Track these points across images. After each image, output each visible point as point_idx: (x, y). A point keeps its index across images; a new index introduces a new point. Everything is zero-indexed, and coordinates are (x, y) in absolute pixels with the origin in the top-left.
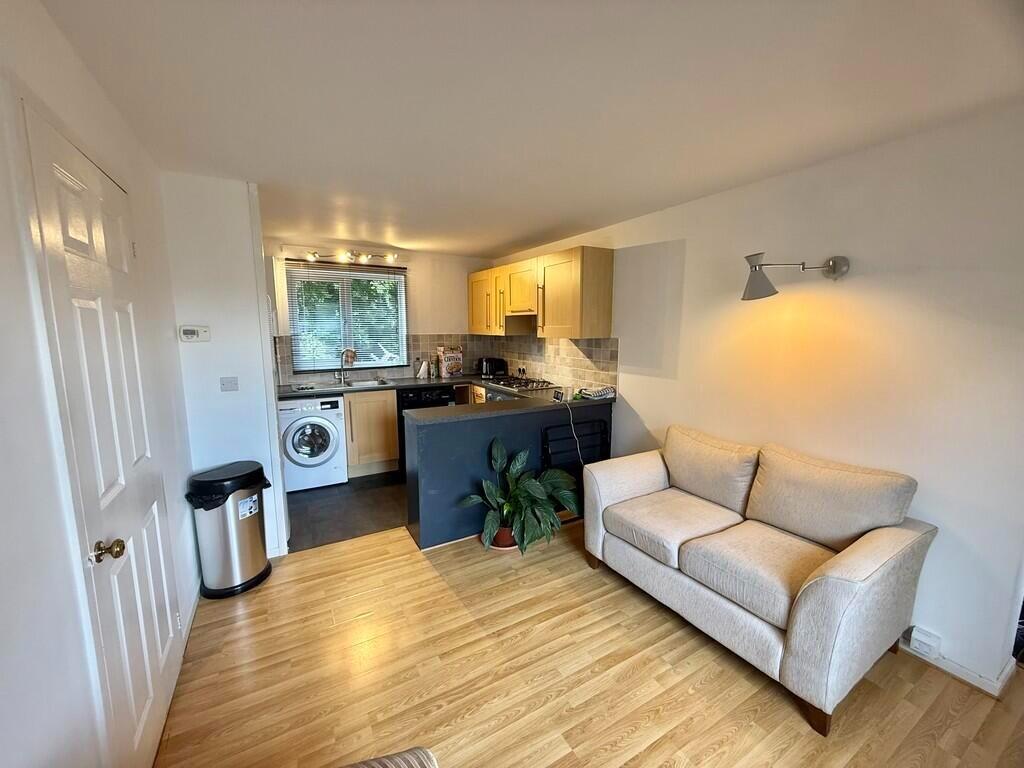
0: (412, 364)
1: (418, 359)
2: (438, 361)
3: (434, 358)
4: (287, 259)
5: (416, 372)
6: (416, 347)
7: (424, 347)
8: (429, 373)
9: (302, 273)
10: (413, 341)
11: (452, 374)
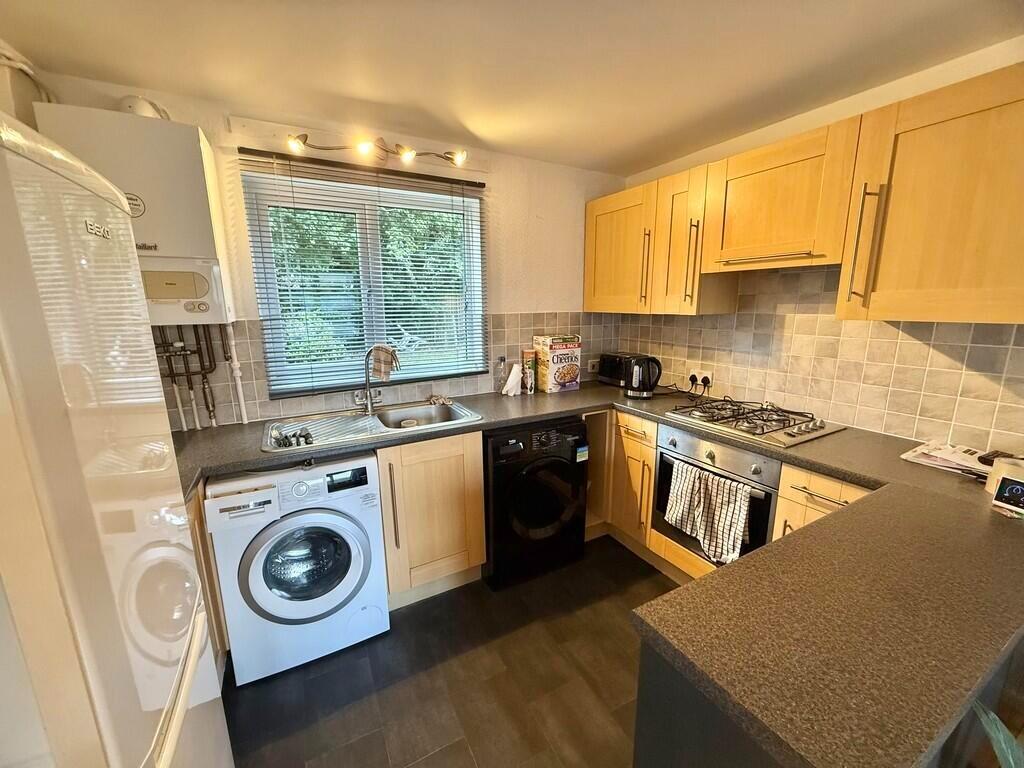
0: (491, 369)
1: (503, 359)
2: (536, 362)
3: (530, 358)
4: (242, 150)
5: (501, 382)
6: (499, 338)
7: (512, 337)
8: (524, 386)
9: (278, 184)
10: (492, 326)
11: (563, 385)
